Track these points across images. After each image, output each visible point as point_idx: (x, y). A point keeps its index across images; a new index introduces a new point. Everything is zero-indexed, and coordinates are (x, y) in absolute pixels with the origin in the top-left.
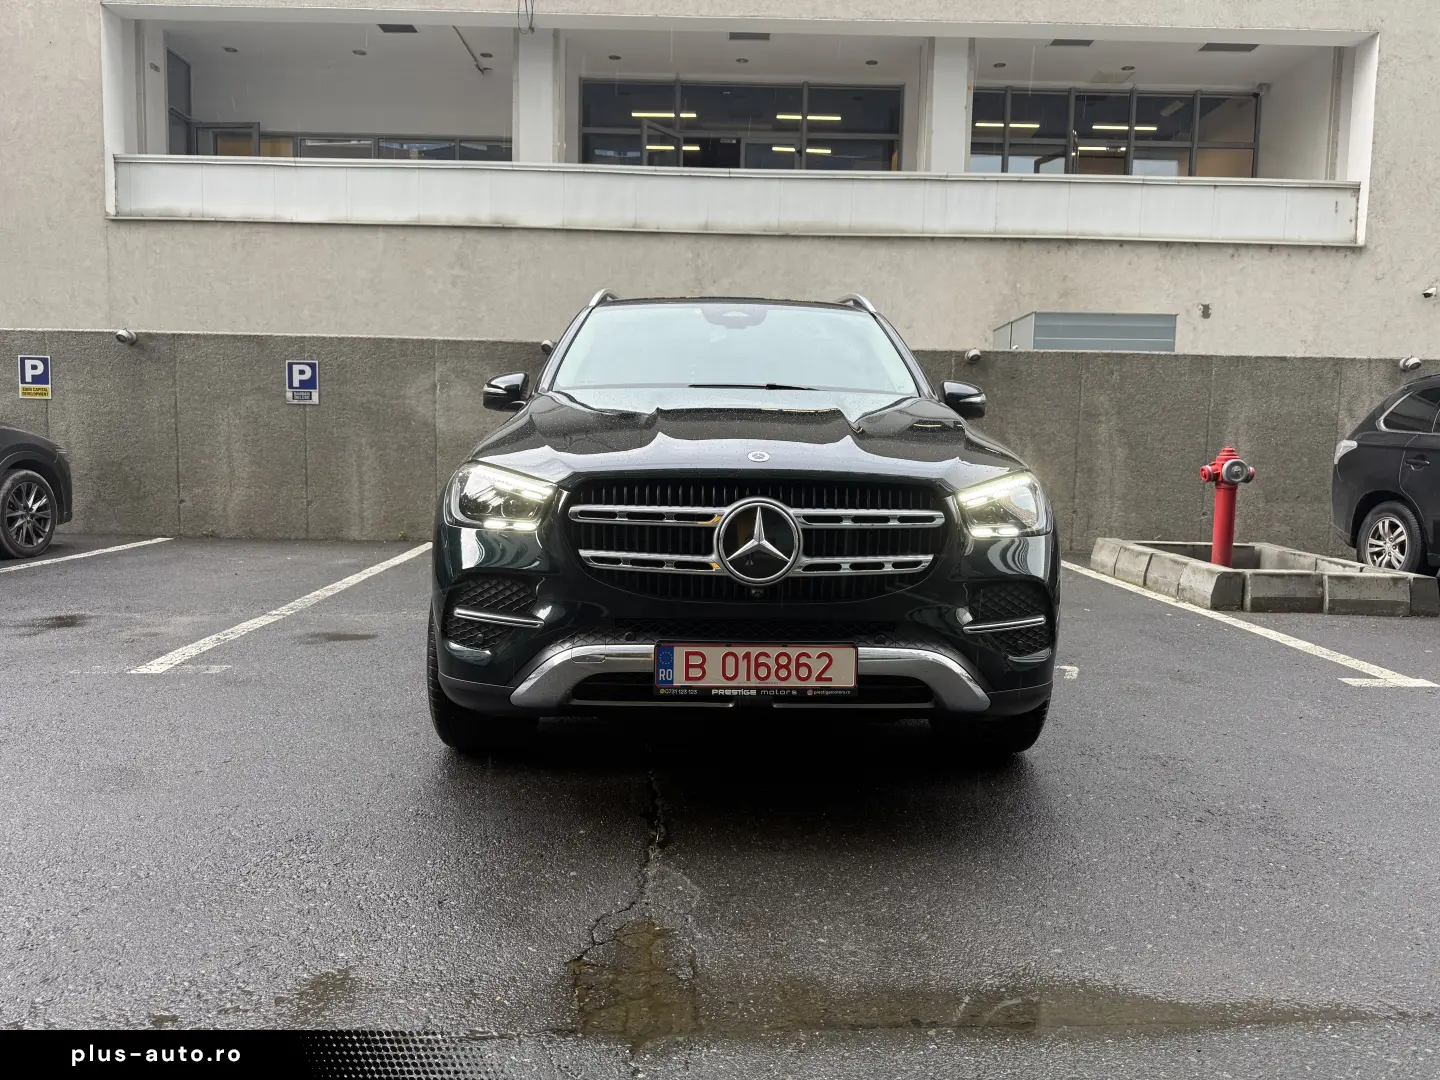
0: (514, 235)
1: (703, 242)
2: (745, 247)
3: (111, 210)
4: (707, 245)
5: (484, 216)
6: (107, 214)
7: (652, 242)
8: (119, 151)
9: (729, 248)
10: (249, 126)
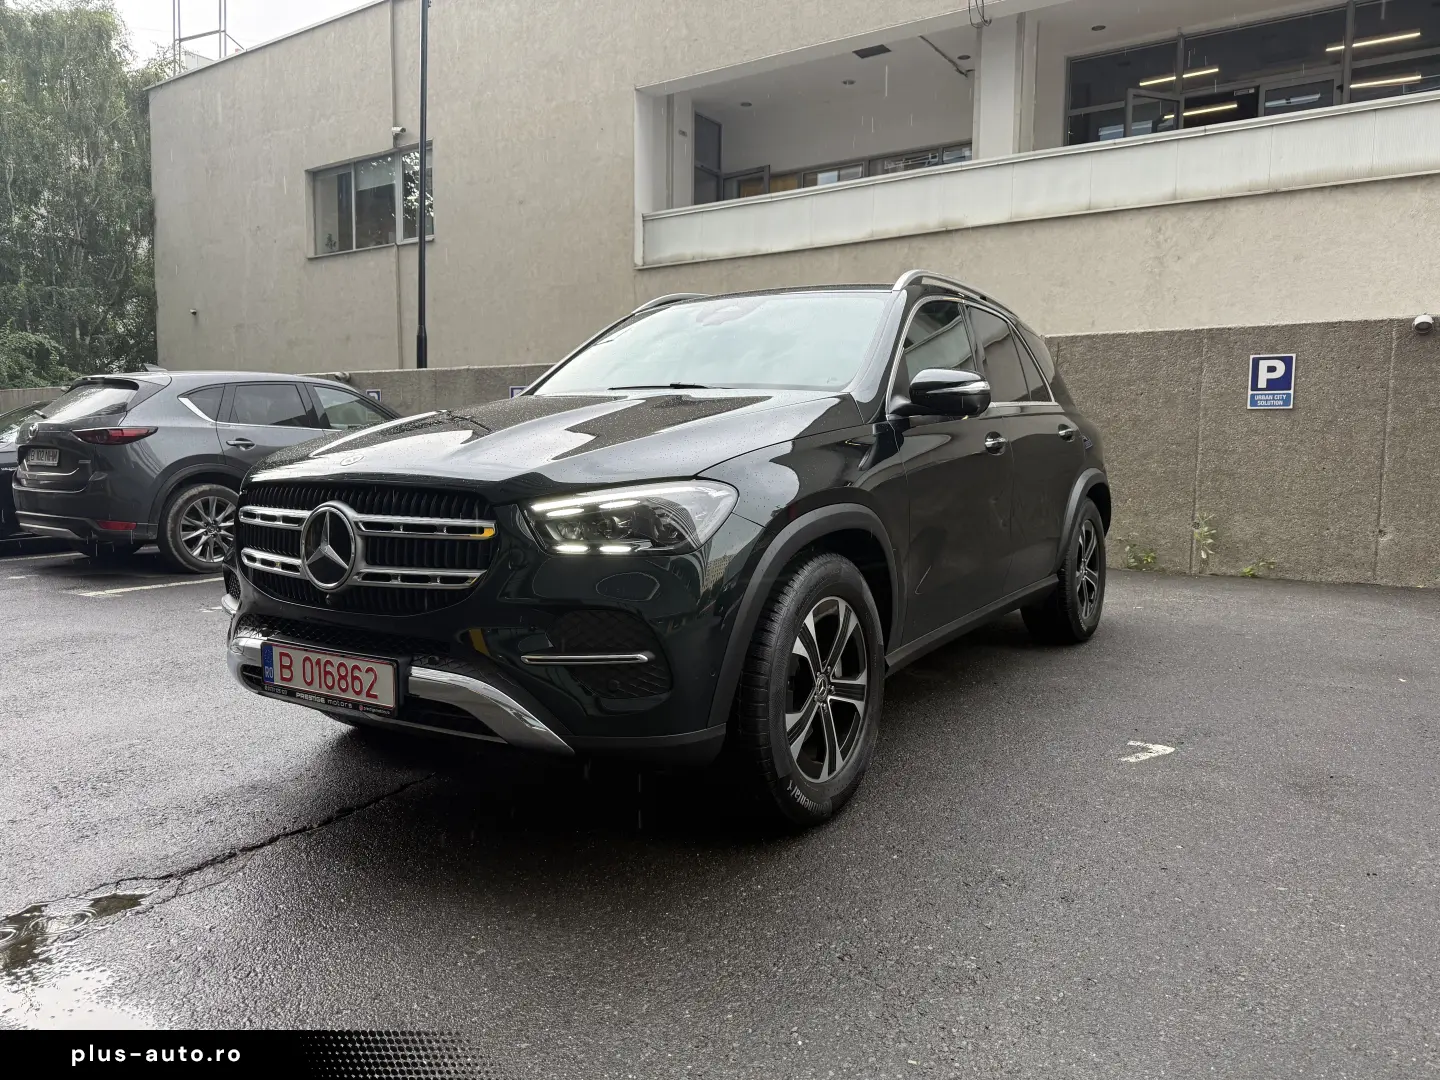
0: (956, 237)
1: (1166, 215)
2: (1218, 214)
3: (639, 261)
4: (1169, 219)
5: (932, 222)
6: (636, 265)
7: (1105, 223)
8: (647, 211)
9: (1196, 218)
10: (761, 169)
